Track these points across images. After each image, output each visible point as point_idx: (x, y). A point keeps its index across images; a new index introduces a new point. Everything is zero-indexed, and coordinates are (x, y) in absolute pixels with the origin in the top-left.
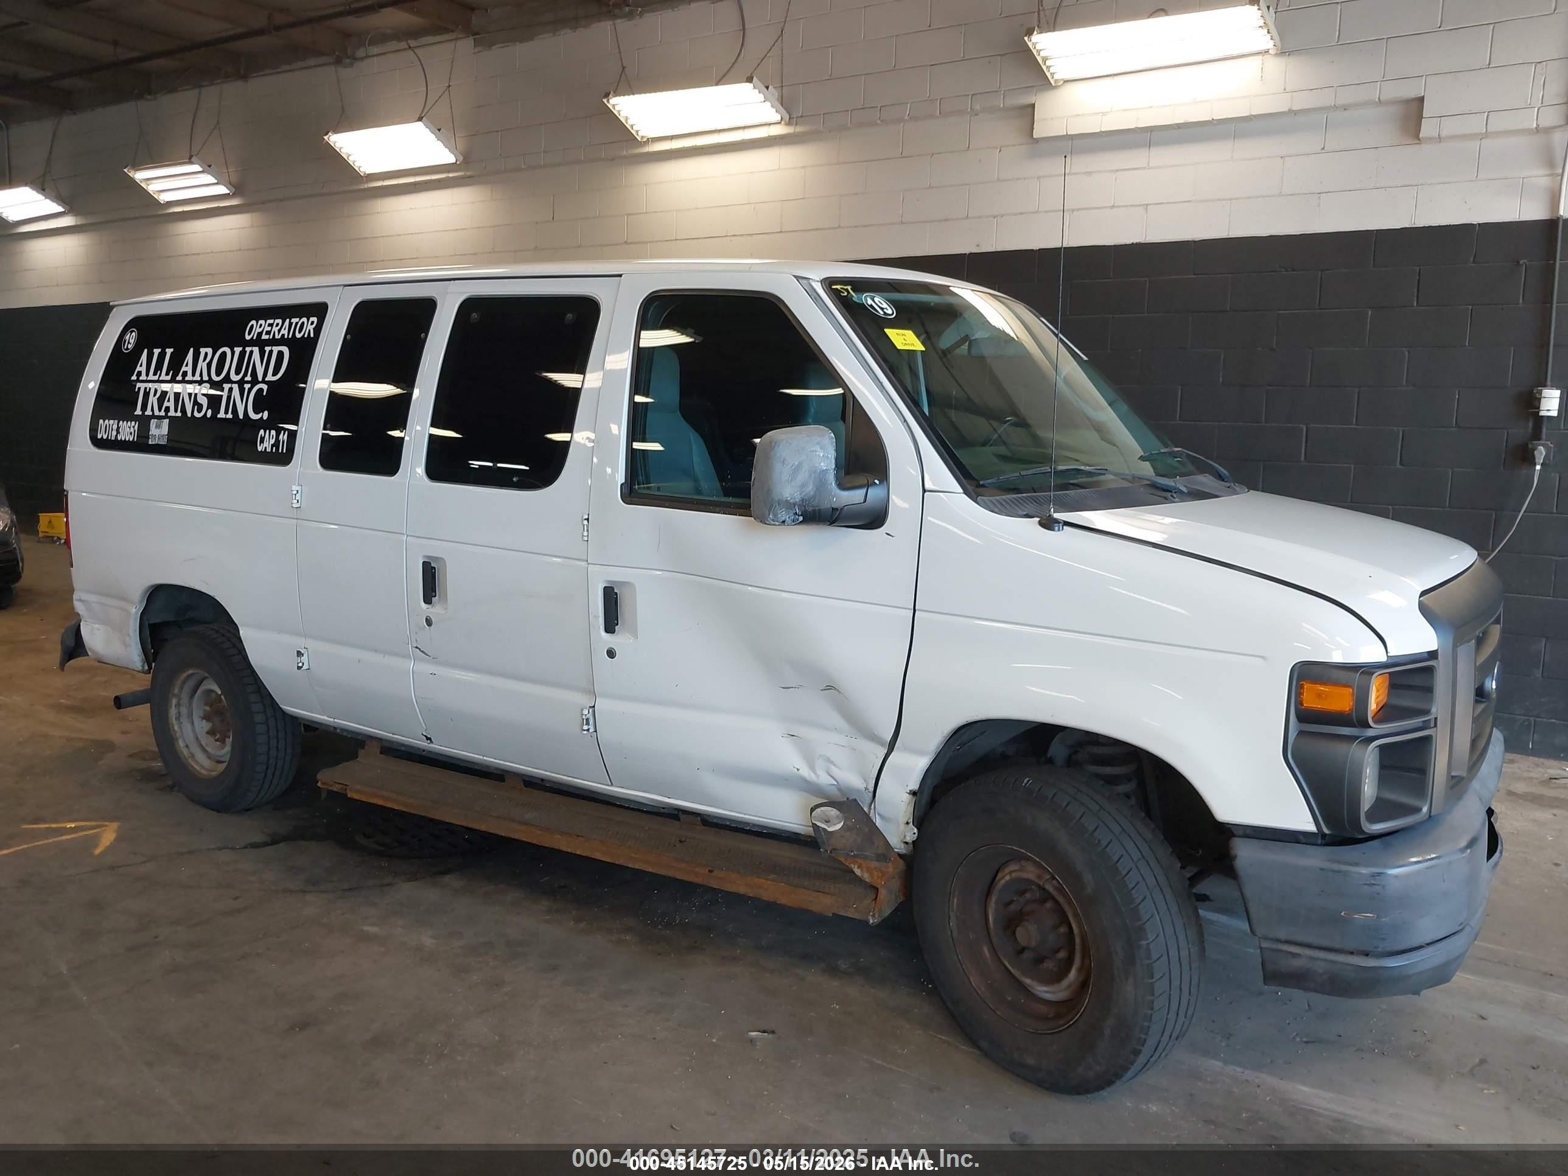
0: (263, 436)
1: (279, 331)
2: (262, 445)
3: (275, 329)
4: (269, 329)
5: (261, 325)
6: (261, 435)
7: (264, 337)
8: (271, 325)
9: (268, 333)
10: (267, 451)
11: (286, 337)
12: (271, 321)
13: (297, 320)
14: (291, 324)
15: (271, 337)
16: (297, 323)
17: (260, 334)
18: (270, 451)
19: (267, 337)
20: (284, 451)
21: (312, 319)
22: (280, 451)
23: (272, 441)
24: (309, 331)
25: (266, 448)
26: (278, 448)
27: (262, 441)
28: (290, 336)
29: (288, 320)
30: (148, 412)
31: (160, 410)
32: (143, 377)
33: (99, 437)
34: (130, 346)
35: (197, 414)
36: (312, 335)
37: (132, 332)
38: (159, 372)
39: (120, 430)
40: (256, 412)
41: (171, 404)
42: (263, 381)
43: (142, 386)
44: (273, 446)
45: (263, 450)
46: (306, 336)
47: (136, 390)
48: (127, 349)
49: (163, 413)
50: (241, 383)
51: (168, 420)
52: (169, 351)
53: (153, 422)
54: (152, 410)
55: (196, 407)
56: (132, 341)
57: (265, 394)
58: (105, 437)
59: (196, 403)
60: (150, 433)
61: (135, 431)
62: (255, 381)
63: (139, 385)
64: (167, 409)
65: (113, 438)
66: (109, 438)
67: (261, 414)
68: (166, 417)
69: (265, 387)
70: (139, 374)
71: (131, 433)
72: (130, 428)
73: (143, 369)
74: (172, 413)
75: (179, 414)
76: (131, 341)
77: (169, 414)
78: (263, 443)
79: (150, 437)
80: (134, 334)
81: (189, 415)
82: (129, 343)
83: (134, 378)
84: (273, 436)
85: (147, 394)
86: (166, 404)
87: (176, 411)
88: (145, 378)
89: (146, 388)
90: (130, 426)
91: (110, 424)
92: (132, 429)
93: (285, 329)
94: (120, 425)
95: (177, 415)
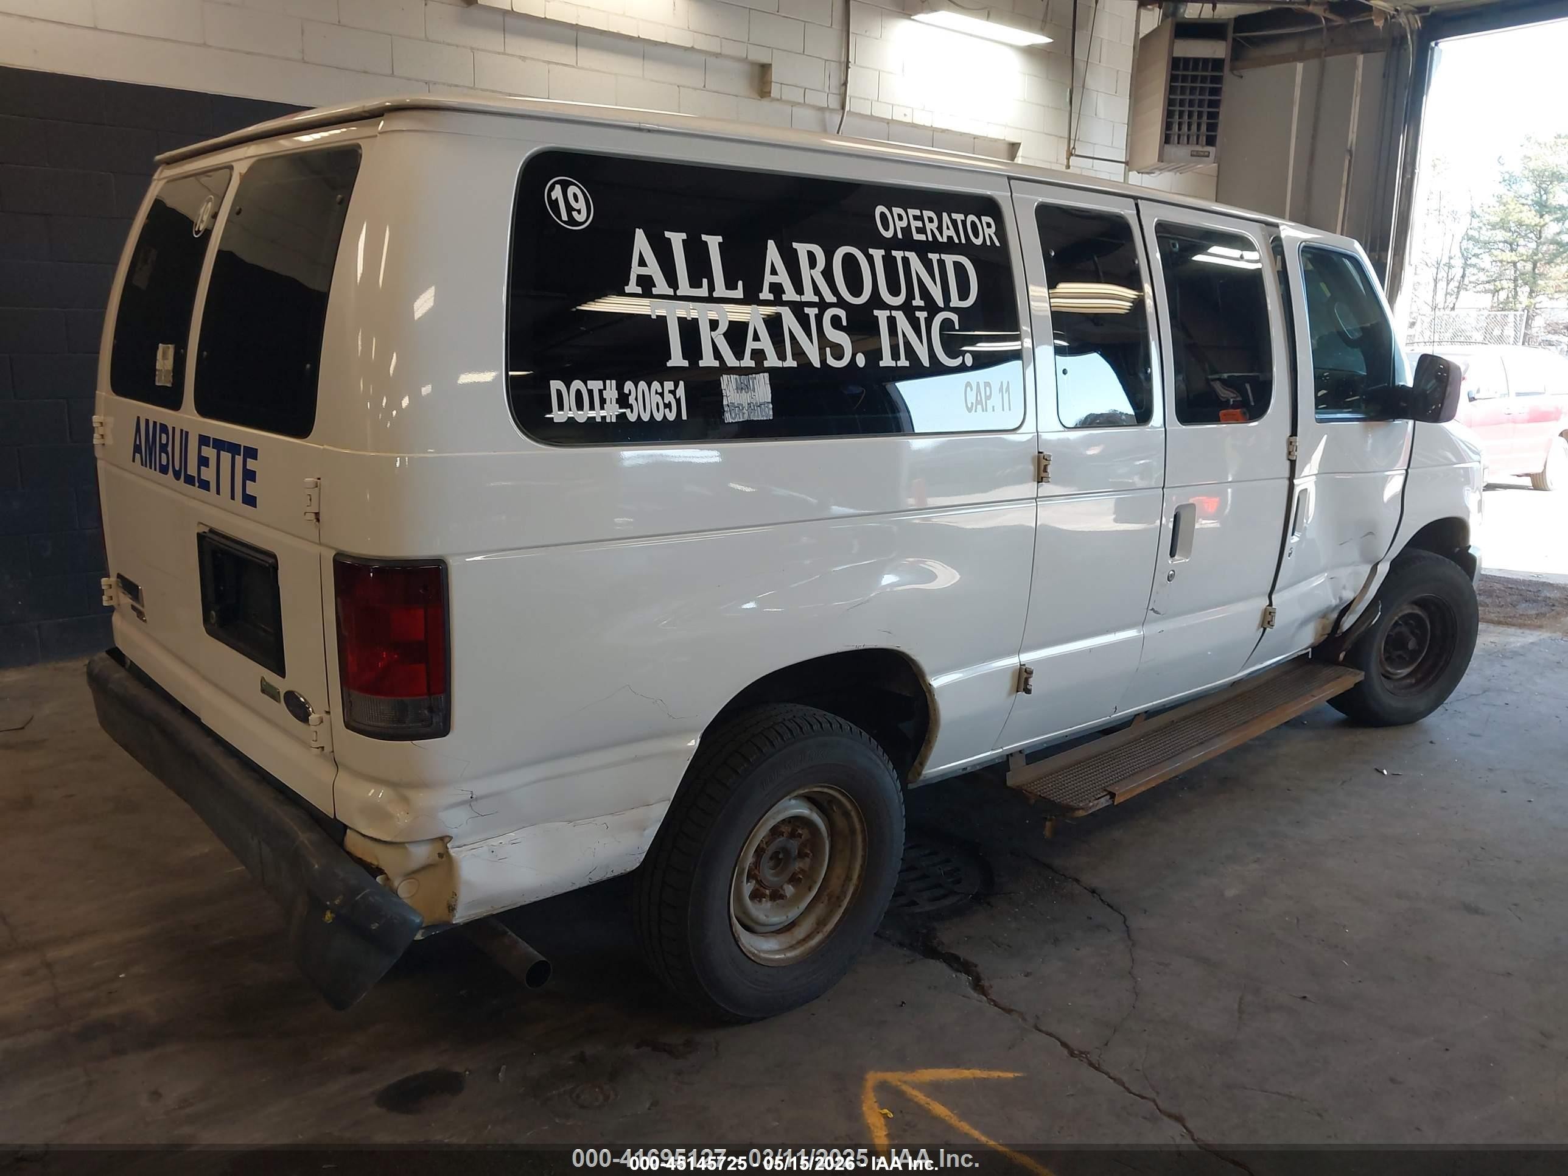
1: (940, 230)
3: (928, 225)
4: (920, 224)
5: (900, 217)
7: (916, 236)
8: (920, 219)
9: (919, 231)
11: (956, 240)
14: (954, 223)
16: (963, 223)
17: (907, 232)
24: (990, 236)
28: (963, 241)
30: (708, 360)
31: (739, 355)
32: (660, 286)
33: (559, 417)
35: (831, 361)
36: (997, 243)
37: (564, 185)
38: (705, 281)
39: (632, 400)
40: (952, 354)
41: (766, 343)
42: (948, 307)
43: (665, 307)
46: (988, 243)
49: (748, 362)
50: (908, 309)
51: (766, 375)
52: (713, 242)
53: (728, 383)
54: (717, 355)
55: (828, 350)
56: (576, 204)
58: (583, 416)
59: (823, 341)
60: (725, 402)
61: (678, 401)
62: (930, 306)
64: (757, 355)
65: (611, 419)
66: (596, 420)
67: (961, 358)
68: (759, 369)
69: (955, 317)
70: (647, 281)
71: (668, 406)
72: (662, 395)
73: (653, 269)
74: (772, 360)
75: (791, 363)
76: (572, 204)
77: (766, 364)
79: (726, 409)
81: (817, 364)
83: (634, 288)
86: (751, 345)
87: (782, 357)
88: (665, 292)
89: (680, 315)
90: (660, 391)
91: (590, 392)
92: (669, 398)
93: (948, 228)
94: (626, 391)
95: (786, 364)
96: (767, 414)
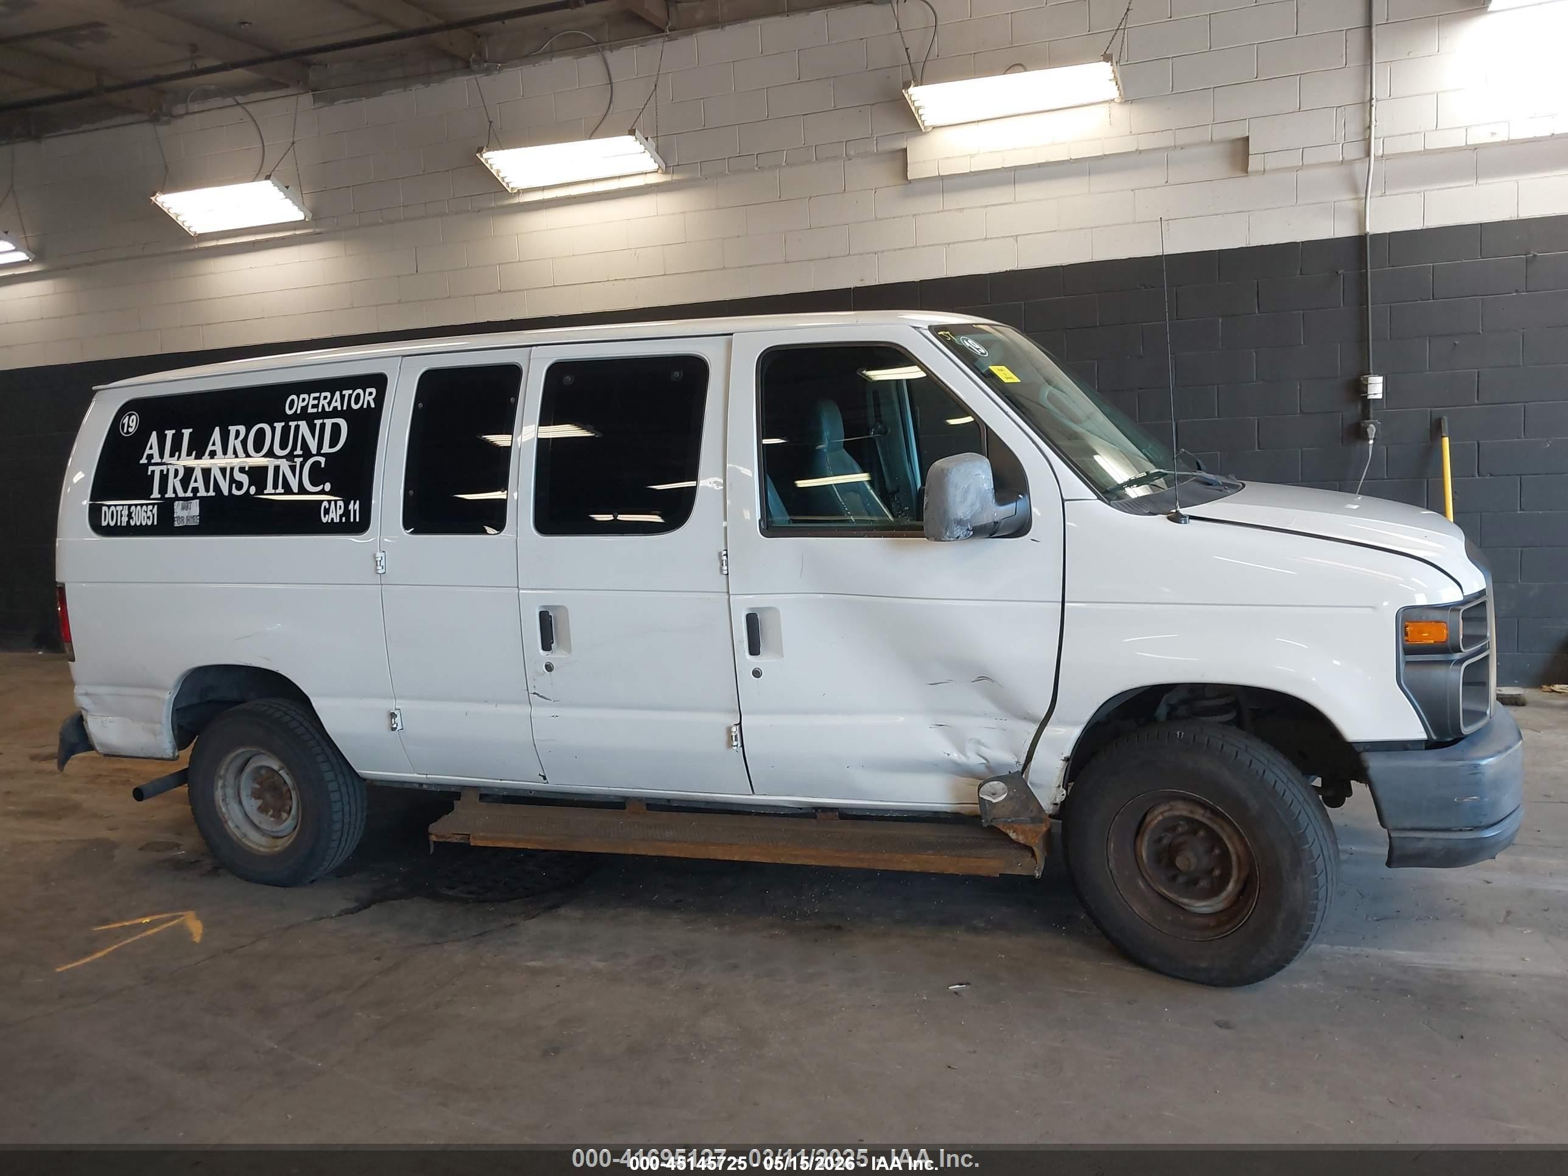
0: (327, 507)
1: (329, 404)
2: (327, 516)
3: (322, 402)
4: (316, 402)
5: (304, 400)
6: (325, 507)
7: (310, 410)
8: (318, 398)
9: (313, 406)
10: (335, 521)
11: (339, 408)
12: (317, 395)
13: (350, 392)
14: (342, 397)
15: (320, 410)
16: (350, 396)
17: (305, 408)
18: (338, 521)
19: (315, 410)
20: (358, 520)
21: (368, 390)
22: (352, 520)
23: (341, 512)
24: (368, 401)
25: (332, 519)
26: (348, 518)
27: (327, 511)
28: (345, 408)
29: (338, 394)
30: (170, 494)
31: (185, 491)
32: (156, 459)
33: (104, 524)
34: (130, 430)
35: (235, 492)
36: (373, 405)
37: (130, 415)
38: (177, 454)
39: (133, 515)
40: (314, 483)
41: (200, 484)
42: (319, 454)
43: (157, 469)
44: (341, 516)
45: (329, 521)
46: (365, 406)
47: (149, 473)
48: (128, 432)
49: (189, 494)
50: (290, 457)
51: (198, 501)
52: (187, 432)
53: (178, 505)
54: (175, 491)
55: (234, 485)
56: (133, 424)
57: (323, 466)
58: (112, 524)
59: (232, 480)
60: (175, 516)
61: (153, 515)
62: (307, 454)
63: (151, 468)
64: (195, 490)
65: (124, 524)
66: (119, 524)
67: (322, 486)
68: (195, 497)
69: (322, 460)
70: (150, 457)
71: (148, 518)
72: (146, 512)
73: (155, 451)
74: (202, 493)
75: (212, 493)
76: (131, 424)
77: (198, 495)
78: (328, 514)
79: (176, 519)
80: (133, 417)
81: (226, 493)
82: (129, 426)
83: (144, 461)
84: (340, 507)
85: (164, 478)
86: (192, 485)
87: (207, 490)
88: (159, 461)
89: (162, 471)
90: (146, 510)
91: (117, 511)
92: (149, 514)
93: (336, 401)
94: (131, 511)
95: (209, 494)
96: (196, 522)
